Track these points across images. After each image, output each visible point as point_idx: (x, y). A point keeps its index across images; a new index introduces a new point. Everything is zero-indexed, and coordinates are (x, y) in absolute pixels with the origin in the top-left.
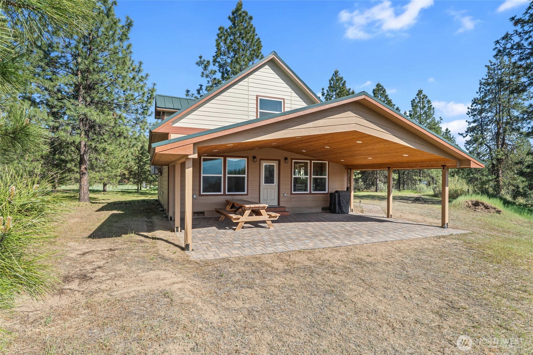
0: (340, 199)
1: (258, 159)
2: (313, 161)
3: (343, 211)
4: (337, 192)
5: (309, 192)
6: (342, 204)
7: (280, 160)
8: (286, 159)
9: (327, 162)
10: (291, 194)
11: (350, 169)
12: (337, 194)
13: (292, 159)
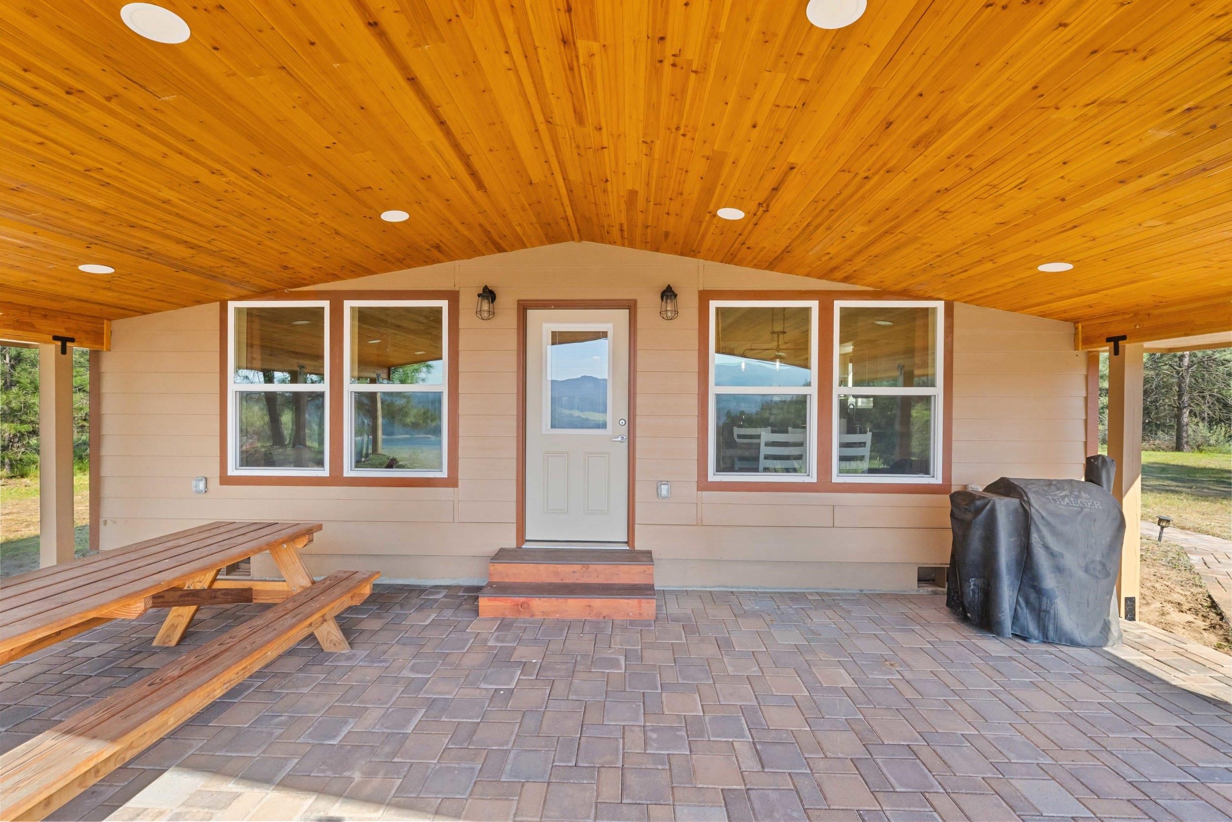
0: (1035, 537)
1: (507, 302)
2: (838, 304)
3: (1057, 629)
4: (1004, 487)
5: (813, 479)
6: (1049, 581)
7: (635, 302)
8: (668, 293)
9: (940, 305)
10: (704, 485)
11: (1116, 341)
12: (1004, 507)
13: (705, 297)
